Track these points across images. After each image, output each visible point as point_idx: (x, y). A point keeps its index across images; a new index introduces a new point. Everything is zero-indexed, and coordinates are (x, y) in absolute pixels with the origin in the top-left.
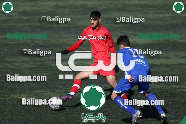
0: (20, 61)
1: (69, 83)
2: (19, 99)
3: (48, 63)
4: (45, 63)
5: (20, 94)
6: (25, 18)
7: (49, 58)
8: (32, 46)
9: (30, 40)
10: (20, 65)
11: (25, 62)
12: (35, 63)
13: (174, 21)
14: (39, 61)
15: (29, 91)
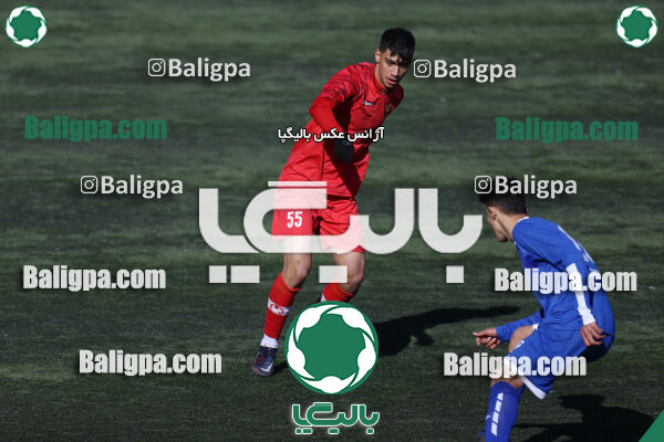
0: (15, 245)
1: (191, 322)
2: (12, 381)
3: (115, 250)
4: (106, 251)
5: (16, 363)
6: (33, 92)
7: (119, 234)
8: (56, 191)
9: (52, 172)
10: (17, 259)
11: (32, 247)
12: (69, 252)
13: (562, 102)
14: (83, 246)
15: (46, 352)
